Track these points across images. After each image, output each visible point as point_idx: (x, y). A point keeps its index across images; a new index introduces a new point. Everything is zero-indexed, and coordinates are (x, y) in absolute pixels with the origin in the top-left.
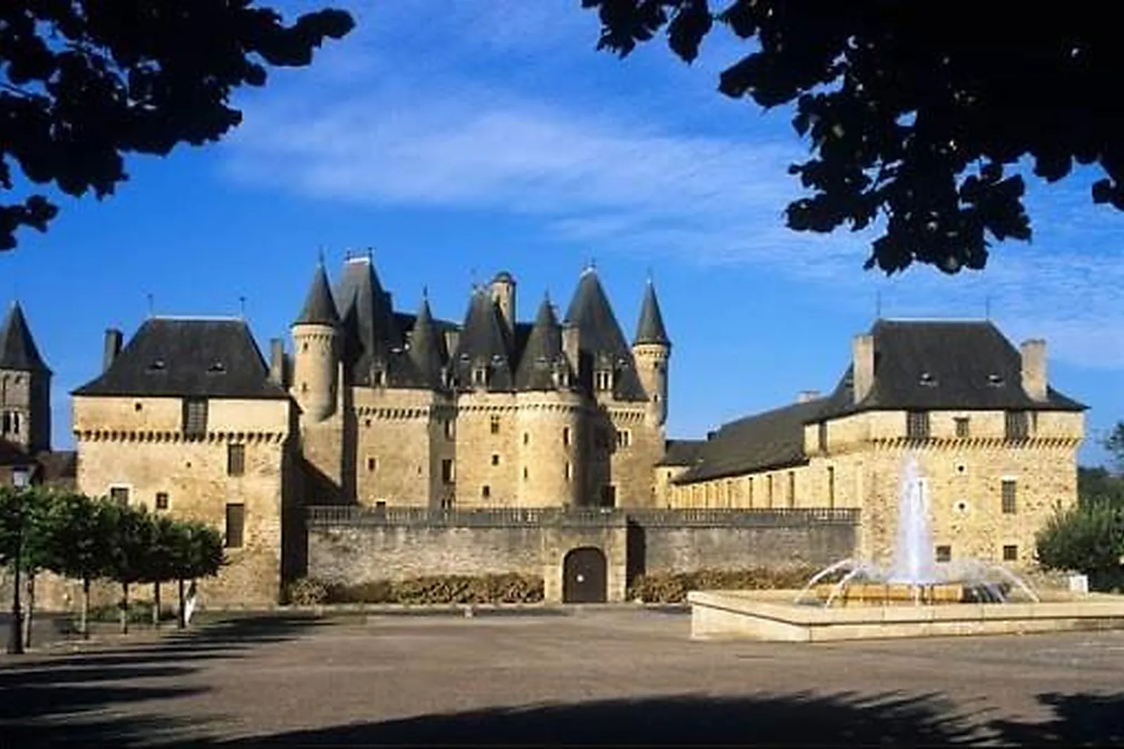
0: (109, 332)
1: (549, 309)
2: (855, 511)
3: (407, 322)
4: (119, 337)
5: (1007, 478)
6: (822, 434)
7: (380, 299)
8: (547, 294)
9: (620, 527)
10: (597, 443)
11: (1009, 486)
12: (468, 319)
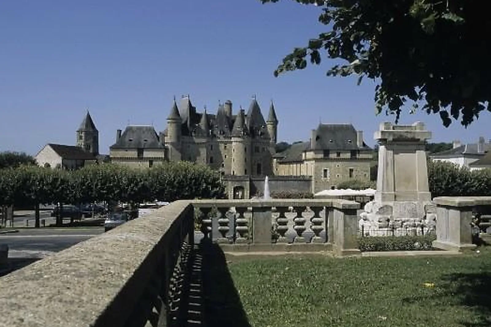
0: (118, 131)
1: (242, 111)
2: (311, 177)
3: (199, 116)
4: (121, 131)
5: (351, 168)
6: (305, 155)
7: (192, 109)
8: (241, 107)
9: (248, 181)
10: (255, 151)
11: (351, 170)
12: (218, 114)
